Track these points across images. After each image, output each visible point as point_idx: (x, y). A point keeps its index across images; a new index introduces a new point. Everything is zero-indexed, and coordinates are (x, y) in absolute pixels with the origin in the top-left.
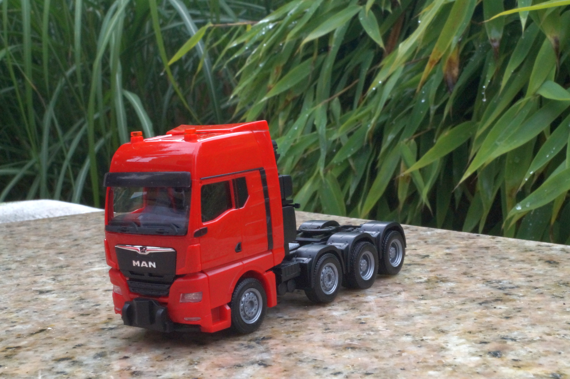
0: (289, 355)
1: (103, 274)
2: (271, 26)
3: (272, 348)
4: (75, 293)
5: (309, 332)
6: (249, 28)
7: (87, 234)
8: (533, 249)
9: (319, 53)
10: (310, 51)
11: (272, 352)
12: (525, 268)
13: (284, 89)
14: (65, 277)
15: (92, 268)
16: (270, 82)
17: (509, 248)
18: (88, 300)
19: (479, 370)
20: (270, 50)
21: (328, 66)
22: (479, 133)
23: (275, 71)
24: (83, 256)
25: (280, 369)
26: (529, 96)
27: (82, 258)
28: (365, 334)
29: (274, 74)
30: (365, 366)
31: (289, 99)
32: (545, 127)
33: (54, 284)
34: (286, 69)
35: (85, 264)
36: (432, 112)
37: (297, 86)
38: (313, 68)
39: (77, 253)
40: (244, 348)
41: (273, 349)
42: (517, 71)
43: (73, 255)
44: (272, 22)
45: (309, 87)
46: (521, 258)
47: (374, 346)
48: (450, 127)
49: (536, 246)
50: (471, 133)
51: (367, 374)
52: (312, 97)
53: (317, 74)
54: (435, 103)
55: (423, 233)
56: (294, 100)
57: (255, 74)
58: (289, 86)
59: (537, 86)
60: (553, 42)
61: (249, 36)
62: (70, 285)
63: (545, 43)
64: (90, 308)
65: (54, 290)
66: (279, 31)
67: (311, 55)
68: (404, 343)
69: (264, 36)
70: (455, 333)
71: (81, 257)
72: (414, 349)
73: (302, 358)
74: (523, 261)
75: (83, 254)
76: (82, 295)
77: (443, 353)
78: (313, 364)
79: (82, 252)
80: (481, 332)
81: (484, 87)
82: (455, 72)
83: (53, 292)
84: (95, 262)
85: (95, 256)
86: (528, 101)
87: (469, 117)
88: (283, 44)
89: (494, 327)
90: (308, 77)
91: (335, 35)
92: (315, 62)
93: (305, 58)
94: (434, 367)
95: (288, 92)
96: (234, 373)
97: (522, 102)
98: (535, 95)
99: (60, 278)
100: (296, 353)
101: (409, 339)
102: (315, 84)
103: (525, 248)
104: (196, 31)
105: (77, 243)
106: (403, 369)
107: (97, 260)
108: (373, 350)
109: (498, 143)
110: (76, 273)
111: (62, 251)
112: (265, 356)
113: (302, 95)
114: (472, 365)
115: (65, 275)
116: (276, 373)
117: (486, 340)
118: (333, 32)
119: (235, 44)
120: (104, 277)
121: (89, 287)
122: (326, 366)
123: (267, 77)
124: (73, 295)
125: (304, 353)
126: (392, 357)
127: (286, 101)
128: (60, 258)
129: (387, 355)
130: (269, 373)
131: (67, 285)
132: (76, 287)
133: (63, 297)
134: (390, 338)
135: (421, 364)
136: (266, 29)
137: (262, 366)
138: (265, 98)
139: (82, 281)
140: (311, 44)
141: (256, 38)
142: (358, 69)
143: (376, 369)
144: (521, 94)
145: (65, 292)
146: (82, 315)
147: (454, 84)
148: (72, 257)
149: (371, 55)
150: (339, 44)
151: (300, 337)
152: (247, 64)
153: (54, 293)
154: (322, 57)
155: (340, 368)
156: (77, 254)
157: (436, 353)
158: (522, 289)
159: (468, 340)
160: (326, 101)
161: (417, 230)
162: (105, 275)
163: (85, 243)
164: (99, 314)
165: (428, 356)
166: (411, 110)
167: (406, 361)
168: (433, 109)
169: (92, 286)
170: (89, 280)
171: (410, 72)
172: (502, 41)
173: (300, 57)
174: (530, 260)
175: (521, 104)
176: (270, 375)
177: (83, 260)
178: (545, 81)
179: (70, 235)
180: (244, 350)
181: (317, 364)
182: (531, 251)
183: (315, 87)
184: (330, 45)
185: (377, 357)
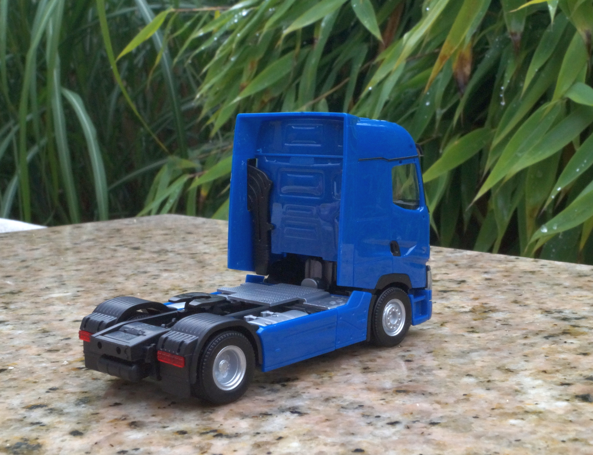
0: (327, 400)
1: (67, 302)
2: (244, 13)
3: (303, 391)
4: (35, 324)
5: (345, 372)
6: (217, 16)
7: (37, 254)
8: (589, 274)
9: (302, 46)
10: (291, 44)
11: (305, 396)
12: (586, 296)
13: (260, 88)
14: (19, 305)
15: (51, 294)
16: (244, 80)
17: (559, 273)
18: (54, 333)
19: (571, 418)
20: (242, 42)
21: (314, 61)
22: (496, 142)
23: (249, 66)
24: (37, 280)
25: (321, 418)
26: (555, 100)
27: (36, 282)
28: (415, 374)
29: (248, 70)
30: (428, 414)
31: (266, 100)
32: (574, 136)
33: (7, 313)
34: (263, 64)
35: (42, 290)
36: (438, 117)
37: (276, 85)
38: (295, 64)
39: (28, 276)
40: (267, 392)
41: (304, 393)
42: (541, 69)
43: (25, 279)
44: (246, 8)
45: (290, 85)
46: (577, 284)
47: (431, 389)
48: (459, 135)
49: (590, 271)
50: (485, 142)
51: (433, 424)
52: (293, 98)
53: (299, 71)
54: (442, 107)
55: (450, 255)
56: (271, 100)
57: (226, 69)
58: (266, 84)
59: (565, 88)
60: (584, 37)
61: (218, 25)
62: (27, 315)
63: (575, 38)
64: (58, 343)
65: (8, 321)
66: (255, 18)
67: (292, 48)
68: (467, 385)
69: (236, 25)
70: (527, 373)
71: (34, 281)
72: (480, 392)
73: (344, 404)
74: (580, 288)
75: (37, 277)
76: (45, 326)
77: (519, 397)
78: (360, 411)
79: (34, 276)
80: (558, 371)
81: (502, 88)
82: (467, 70)
83: (6, 323)
84: (53, 287)
85: (52, 280)
86: (555, 106)
87: (480, 124)
88: (260, 34)
89: (572, 366)
90: (288, 75)
91: (323, 24)
92: (297, 57)
93: (284, 52)
94: (514, 415)
95: (265, 91)
96: (263, 424)
97: (547, 107)
98: (562, 98)
99: (12, 306)
100: (334, 398)
101: (471, 380)
102: (296, 82)
103: (578, 273)
104: (152, 18)
105: (25, 264)
106: (476, 417)
107: (55, 285)
108: (431, 394)
109: (520, 155)
110: (32, 300)
111: (8, 274)
112: (297, 403)
113: (281, 95)
114: (561, 412)
115: (18, 302)
116: (317, 423)
117: (567, 382)
118: (320, 21)
119: (201, 33)
120: (68, 305)
121: (51, 317)
122: (378, 414)
123: (240, 74)
124: (33, 326)
125: (345, 397)
126: (457, 402)
127: (263, 102)
128: (8, 282)
129: (451, 400)
130: (307, 423)
131: (23, 315)
132: (36, 318)
133: (21, 329)
134: (448, 380)
135: (497, 411)
136: (239, 16)
137: (296, 415)
138: (238, 99)
139: (42, 309)
140: (292, 35)
141: (227, 27)
142: (348, 65)
143: (442, 417)
144: (545, 97)
145: (22, 323)
146: (50, 351)
147: (466, 84)
148: (23, 281)
149: (365, 49)
150: (328, 34)
151: (335, 379)
152: (216, 58)
153: (8, 324)
154: (306, 50)
155: (396, 416)
156: (30, 278)
157: (510, 397)
158: (591, 320)
159: (545, 381)
160: (311, 103)
161: (441, 252)
162: (68, 303)
163: (37, 265)
164: (71, 350)
165: (502, 401)
166: (413, 114)
167: (476, 408)
168: (440, 113)
169: (56, 316)
170: (50, 308)
171: (412, 69)
172: (523, 35)
173: (280, 50)
174: (588, 286)
175: (546, 109)
176: (308, 426)
177: (37, 284)
178: (574, 83)
179: (15, 255)
180: (268, 394)
181: (365, 410)
182: (586, 276)
183: (298, 85)
184: (315, 36)
185: (438, 403)
